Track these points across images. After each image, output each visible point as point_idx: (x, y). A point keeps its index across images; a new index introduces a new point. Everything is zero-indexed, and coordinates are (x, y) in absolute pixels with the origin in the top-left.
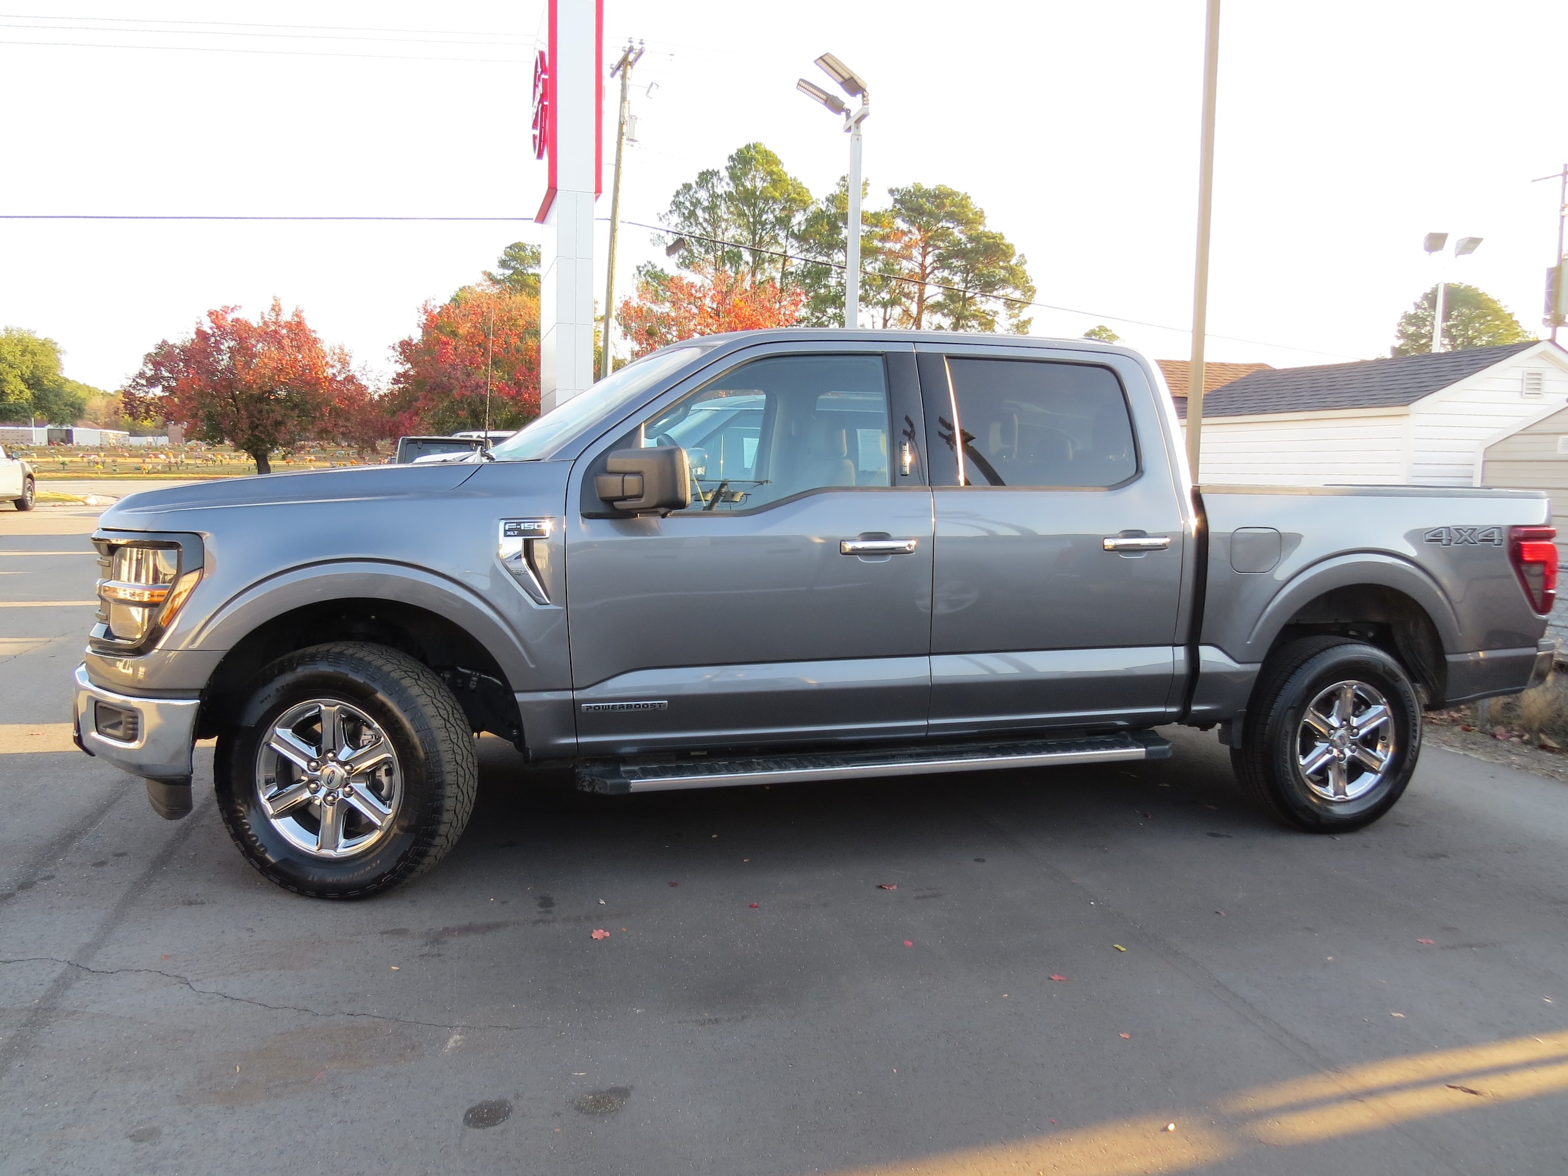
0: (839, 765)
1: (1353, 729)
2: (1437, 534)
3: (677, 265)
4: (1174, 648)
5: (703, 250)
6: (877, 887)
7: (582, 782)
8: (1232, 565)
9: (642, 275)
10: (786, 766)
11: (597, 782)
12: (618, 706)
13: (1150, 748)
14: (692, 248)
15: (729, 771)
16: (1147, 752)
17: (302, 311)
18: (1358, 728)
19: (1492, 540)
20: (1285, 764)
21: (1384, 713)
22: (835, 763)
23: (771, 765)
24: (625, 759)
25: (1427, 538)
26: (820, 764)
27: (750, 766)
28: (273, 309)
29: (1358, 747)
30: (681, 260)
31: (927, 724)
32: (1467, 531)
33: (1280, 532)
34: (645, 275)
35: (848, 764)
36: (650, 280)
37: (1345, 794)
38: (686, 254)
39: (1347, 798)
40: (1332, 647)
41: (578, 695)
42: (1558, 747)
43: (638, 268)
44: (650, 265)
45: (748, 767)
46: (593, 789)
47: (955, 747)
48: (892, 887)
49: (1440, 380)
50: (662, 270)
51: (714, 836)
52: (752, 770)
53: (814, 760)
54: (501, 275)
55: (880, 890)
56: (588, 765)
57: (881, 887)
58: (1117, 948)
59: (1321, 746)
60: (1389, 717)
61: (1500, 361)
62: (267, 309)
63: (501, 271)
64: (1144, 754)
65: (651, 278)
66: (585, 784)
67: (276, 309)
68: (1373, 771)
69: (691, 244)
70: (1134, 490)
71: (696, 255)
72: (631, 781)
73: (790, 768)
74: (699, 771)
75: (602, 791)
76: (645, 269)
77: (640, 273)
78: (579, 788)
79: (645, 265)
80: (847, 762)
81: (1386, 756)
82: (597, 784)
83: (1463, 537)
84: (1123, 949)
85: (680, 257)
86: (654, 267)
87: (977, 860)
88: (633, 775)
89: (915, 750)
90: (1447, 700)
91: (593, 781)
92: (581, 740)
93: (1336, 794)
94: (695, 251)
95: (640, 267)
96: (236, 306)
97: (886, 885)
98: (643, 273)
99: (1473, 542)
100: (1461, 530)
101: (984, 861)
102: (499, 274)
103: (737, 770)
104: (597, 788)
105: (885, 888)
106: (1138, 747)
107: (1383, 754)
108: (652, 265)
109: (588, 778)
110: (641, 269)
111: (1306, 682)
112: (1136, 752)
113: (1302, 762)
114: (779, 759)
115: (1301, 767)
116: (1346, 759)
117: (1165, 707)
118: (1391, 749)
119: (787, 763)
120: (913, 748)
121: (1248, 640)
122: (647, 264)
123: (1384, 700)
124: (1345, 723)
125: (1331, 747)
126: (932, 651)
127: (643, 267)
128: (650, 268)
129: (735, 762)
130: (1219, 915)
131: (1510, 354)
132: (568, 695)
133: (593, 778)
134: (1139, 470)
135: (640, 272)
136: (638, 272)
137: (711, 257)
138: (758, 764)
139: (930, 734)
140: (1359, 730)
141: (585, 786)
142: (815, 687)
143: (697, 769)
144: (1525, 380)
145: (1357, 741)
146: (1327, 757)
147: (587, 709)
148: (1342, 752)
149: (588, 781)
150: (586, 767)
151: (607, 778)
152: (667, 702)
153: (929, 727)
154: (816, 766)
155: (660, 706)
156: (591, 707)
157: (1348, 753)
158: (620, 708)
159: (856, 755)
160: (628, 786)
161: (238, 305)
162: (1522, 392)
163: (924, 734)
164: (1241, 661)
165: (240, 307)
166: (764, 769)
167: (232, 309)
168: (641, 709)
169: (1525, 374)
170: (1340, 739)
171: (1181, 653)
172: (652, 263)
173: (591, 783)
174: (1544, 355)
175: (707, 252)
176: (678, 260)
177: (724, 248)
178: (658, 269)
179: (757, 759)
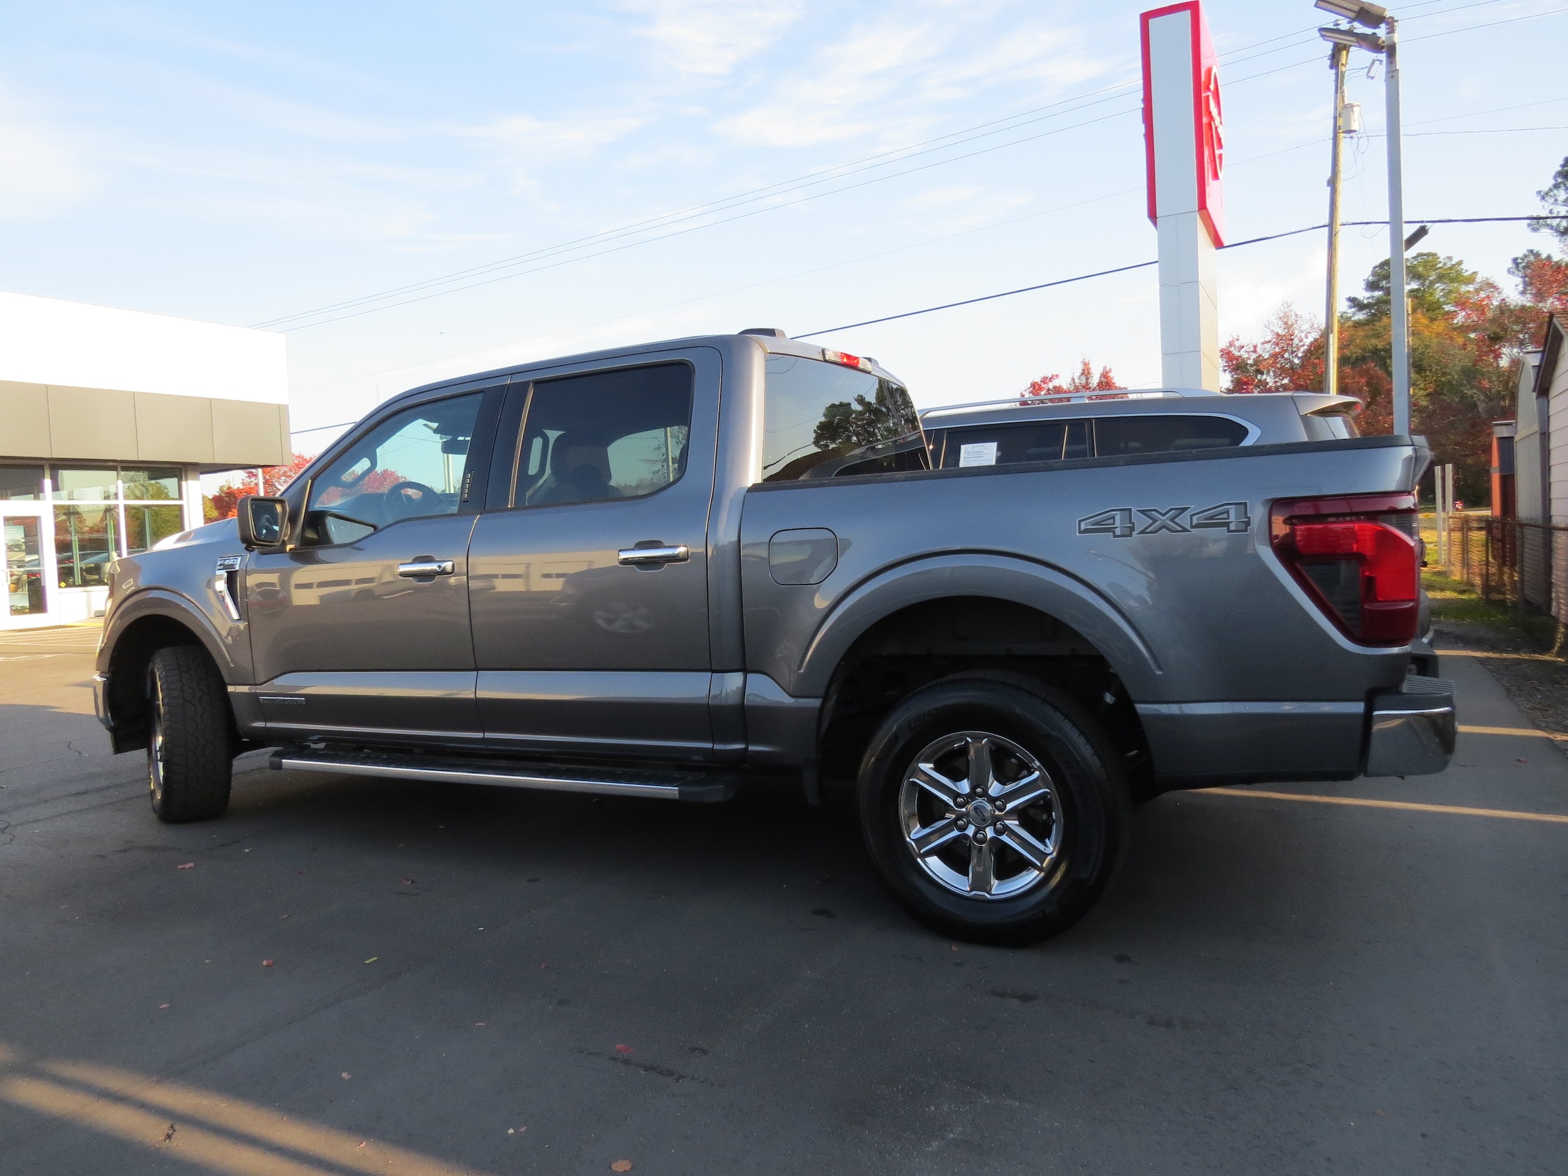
1: (995, 801)
4: (714, 674)
8: (772, 575)
12: (279, 700)
16: (680, 791)
17: (1110, 371)
19: (1224, 524)
21: (1042, 782)
25: (1083, 527)
28: (1082, 374)
31: (484, 737)
32: (1167, 513)
41: (258, 689)
54: (1368, 298)
58: (370, 960)
62: (1079, 372)
63: (1368, 294)
64: (677, 792)
67: (1086, 373)
72: (283, 761)
81: (1054, 848)
83: (1159, 522)
92: (268, 725)
96: (1053, 376)
99: (1180, 529)
100: (1154, 513)
102: (1366, 297)
105: (404, 882)
107: (1053, 845)
116: (987, 842)
117: (712, 744)
121: (800, 669)
124: (979, 790)
126: (479, 667)
128: (1532, 258)
132: (253, 689)
135: (1517, 265)
136: (1514, 266)
140: (1004, 803)
146: (955, 833)
148: (981, 831)
155: (301, 702)
157: (990, 834)
161: (1055, 374)
164: (796, 694)
165: (1057, 376)
167: (1051, 378)
170: (977, 812)
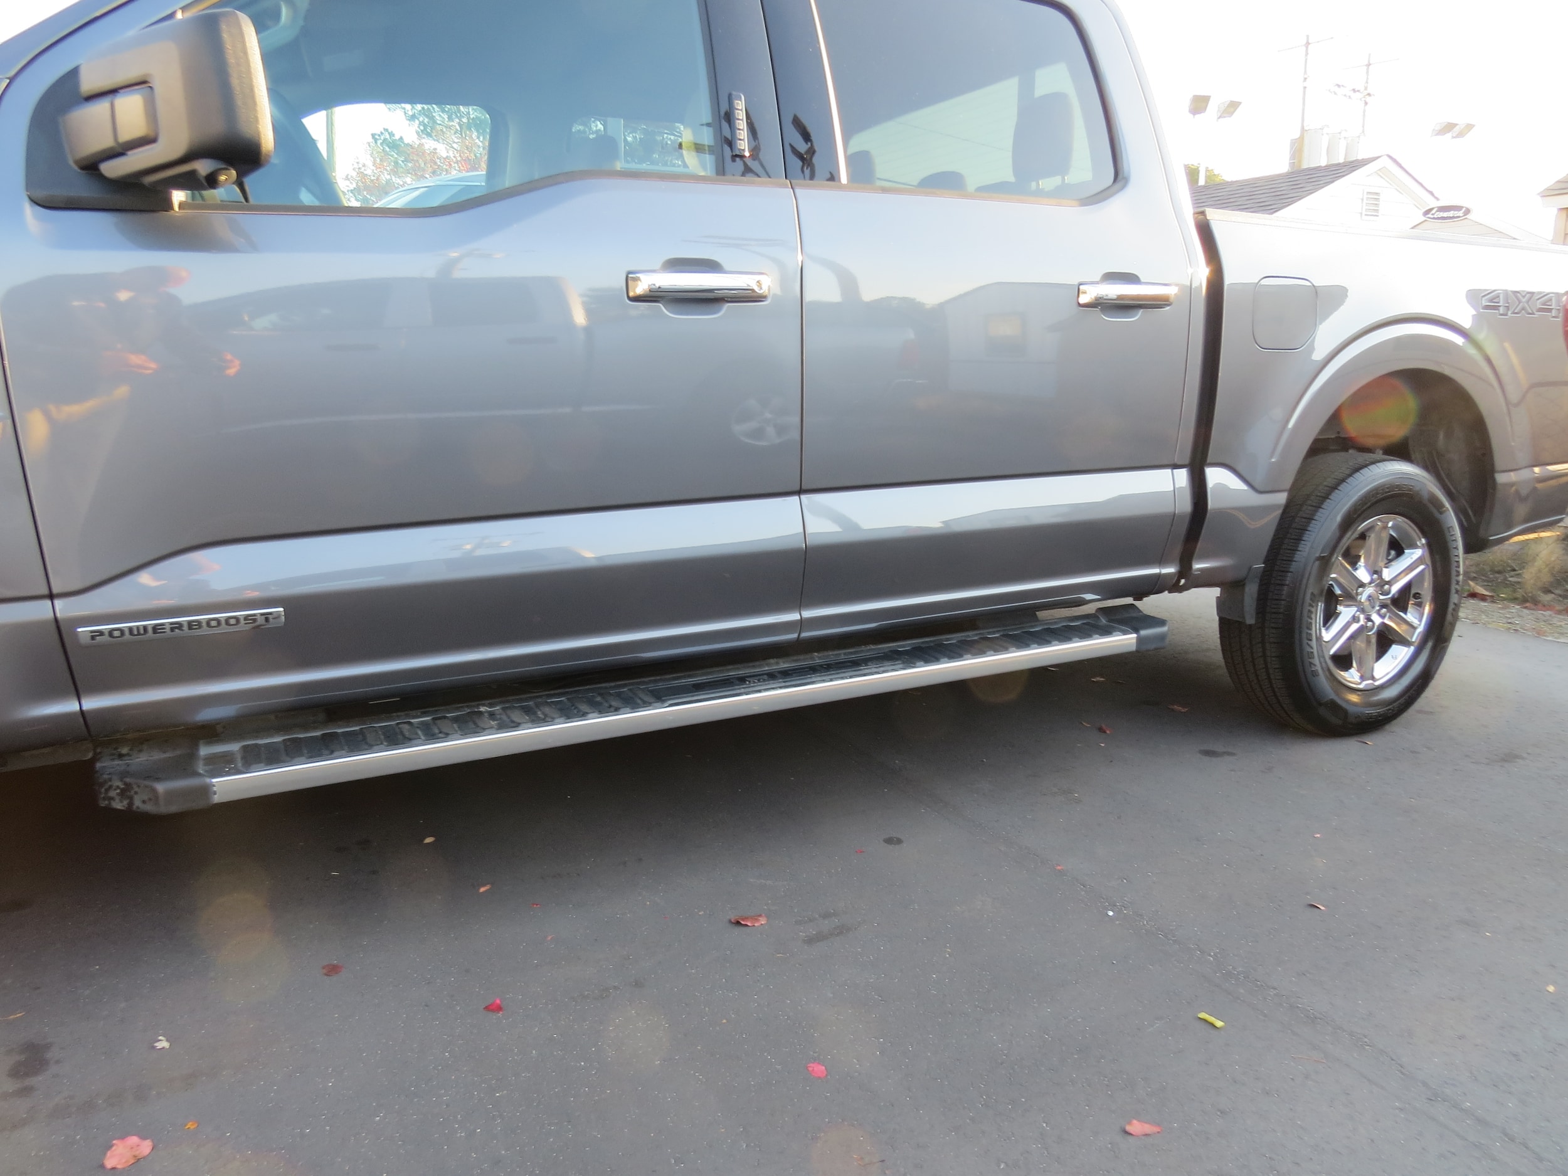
0: (646, 704)
1: (1384, 585)
2: (1494, 298)
3: (417, 133)
4: (1175, 471)
5: (446, 116)
6: (730, 922)
7: (107, 790)
8: (1254, 339)
9: (379, 144)
10: (546, 716)
11: (136, 789)
12: (168, 627)
13: (1143, 633)
14: (434, 114)
15: (431, 737)
16: (1140, 640)
18: (1390, 583)
19: (1550, 310)
20: (1309, 642)
21: (1420, 561)
22: (639, 701)
23: (516, 716)
24: (211, 732)
25: (1485, 303)
26: (610, 706)
27: (475, 724)
29: (1389, 611)
30: (422, 128)
31: (799, 617)
32: (1526, 295)
33: (1315, 285)
34: (381, 144)
35: (663, 701)
36: (388, 149)
37: (1373, 678)
38: (426, 120)
39: (1377, 683)
40: (1366, 466)
41: (64, 608)
42: (1490, 594)
43: (373, 135)
44: (387, 133)
45: (469, 725)
46: (131, 804)
47: (842, 655)
48: (757, 920)
49: (1282, 199)
50: (401, 138)
51: (429, 840)
52: (477, 730)
53: (599, 699)
55: (738, 930)
56: (125, 751)
57: (738, 923)
58: (1205, 1021)
59: (1346, 613)
60: (1427, 565)
61: (1344, 176)
64: (1135, 641)
65: (389, 147)
66: (112, 793)
68: (1405, 642)
69: (432, 110)
70: (1117, 205)
71: (439, 122)
72: (214, 780)
73: (553, 719)
74: (367, 743)
75: (149, 808)
76: (382, 138)
77: (376, 142)
78: (103, 804)
79: (382, 133)
80: (660, 697)
81: (1420, 621)
82: (136, 793)
83: (1521, 304)
84: (1219, 1024)
85: (420, 124)
86: (391, 134)
87: (889, 841)
88: (223, 764)
89: (777, 663)
90: (1491, 538)
91: (128, 786)
92: (92, 703)
93: (1363, 678)
94: (437, 117)
95: (375, 134)
97: (746, 919)
98: (379, 142)
99: (1531, 312)
100: (1518, 294)
101: (899, 841)
103: (447, 734)
104: (137, 803)
105: (747, 925)
106: (1125, 633)
107: (1417, 619)
108: (389, 133)
109: (117, 783)
110: (377, 137)
111: (1339, 518)
112: (1122, 641)
113: (1327, 636)
114: (531, 703)
115: (1324, 643)
116: (1376, 627)
117: (1160, 569)
118: (1427, 609)
119: (547, 710)
120: (772, 661)
121: (1272, 457)
122: (383, 131)
123: (1423, 541)
124: (1375, 576)
125: (1358, 613)
126: (803, 487)
127: (379, 136)
128: (387, 136)
129: (445, 717)
130: (1316, 909)
131: (1354, 169)
132: (40, 611)
133: (128, 780)
134: (1120, 177)
136: (373, 140)
137: (455, 123)
138: (492, 715)
139: (805, 635)
140: (1391, 586)
141: (112, 799)
142: (594, 563)
143: (364, 739)
144: (1365, 200)
145: (1389, 602)
146: (1354, 627)
147: (93, 638)
148: (1369, 619)
149: (118, 787)
150: (121, 756)
151: (158, 779)
152: (282, 609)
153: (802, 624)
154: (603, 710)
155: (267, 620)
156: (101, 633)
157: (1377, 620)
158: (172, 630)
159: (676, 683)
160: (206, 790)
162: (1361, 214)
163: (795, 636)
164: (1262, 490)
166: (502, 727)
168: (224, 629)
169: (1365, 193)
170: (1370, 600)
171: (1182, 477)
172: (390, 131)
173: (124, 793)
174: (1382, 173)
175: (450, 119)
176: (419, 127)
177: (469, 115)
178: (397, 137)
179: (491, 705)
